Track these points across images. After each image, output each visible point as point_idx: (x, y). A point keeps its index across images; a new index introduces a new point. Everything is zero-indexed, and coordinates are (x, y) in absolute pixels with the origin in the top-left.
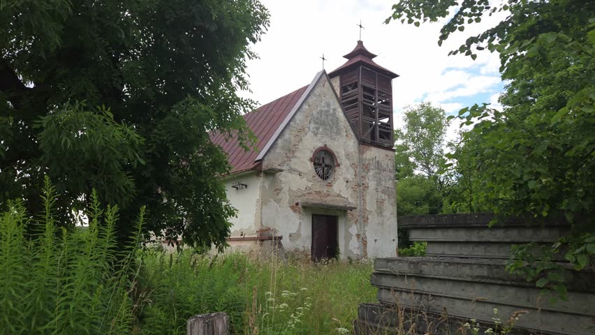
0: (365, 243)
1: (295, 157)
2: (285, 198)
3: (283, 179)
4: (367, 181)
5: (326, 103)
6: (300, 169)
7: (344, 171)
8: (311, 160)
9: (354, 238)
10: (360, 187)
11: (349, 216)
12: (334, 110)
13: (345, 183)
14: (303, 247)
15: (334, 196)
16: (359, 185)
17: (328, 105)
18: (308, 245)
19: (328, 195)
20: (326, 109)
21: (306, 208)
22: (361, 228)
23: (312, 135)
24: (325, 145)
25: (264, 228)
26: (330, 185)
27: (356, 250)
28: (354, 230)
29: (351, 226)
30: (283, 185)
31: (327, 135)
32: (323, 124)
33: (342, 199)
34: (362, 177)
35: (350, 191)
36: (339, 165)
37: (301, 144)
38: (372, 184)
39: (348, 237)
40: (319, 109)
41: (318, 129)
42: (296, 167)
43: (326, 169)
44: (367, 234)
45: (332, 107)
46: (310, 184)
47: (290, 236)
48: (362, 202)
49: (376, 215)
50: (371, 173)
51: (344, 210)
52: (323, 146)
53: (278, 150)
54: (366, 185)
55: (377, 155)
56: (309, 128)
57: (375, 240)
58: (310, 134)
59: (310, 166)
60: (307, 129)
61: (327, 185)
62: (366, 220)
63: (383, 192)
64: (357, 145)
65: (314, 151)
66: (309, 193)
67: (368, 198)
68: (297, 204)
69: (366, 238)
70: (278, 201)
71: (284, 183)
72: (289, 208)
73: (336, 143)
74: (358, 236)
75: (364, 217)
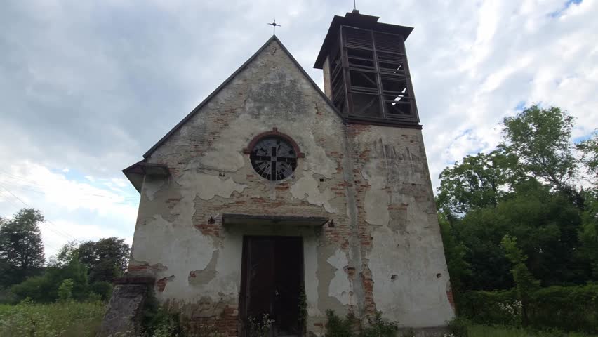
0: (367, 284)
1: (214, 149)
2: (187, 212)
3: (185, 183)
4: (365, 176)
5: (279, 74)
6: (221, 167)
7: (312, 164)
8: (245, 152)
9: (342, 276)
10: (351, 188)
11: (329, 236)
12: (293, 82)
13: (316, 183)
14: (221, 294)
15: (293, 205)
16: (347, 184)
17: (282, 76)
18: (233, 291)
19: (280, 204)
20: (277, 81)
21: (232, 225)
22: (355, 256)
23: (249, 117)
24: (275, 129)
25: (136, 264)
26: (285, 187)
27: (347, 296)
28: (339, 259)
29: (333, 254)
30: (183, 193)
31: (278, 114)
32: (271, 101)
33: (311, 208)
34: (355, 171)
35: (328, 194)
36: (302, 156)
37: (225, 131)
38: (376, 182)
39: (327, 273)
40: (264, 83)
41: (259, 108)
42: (213, 164)
43: (278, 164)
44: (370, 266)
45: (289, 78)
46: (240, 189)
47: (193, 275)
48: (357, 210)
49: (390, 231)
50: (373, 164)
51: (316, 226)
52: (270, 129)
53: (180, 143)
54: (364, 183)
55: (384, 136)
56: (243, 108)
57: (393, 277)
58: (243, 117)
59: (244, 162)
60: (239, 110)
61: (277, 188)
62: (366, 242)
63: (401, 192)
64: (341, 125)
65: (251, 138)
66: (237, 203)
67: (368, 205)
68: (212, 221)
69: (369, 272)
70: (171, 218)
71: (187, 189)
72: (194, 229)
73: (296, 124)
74: (350, 270)
75: (362, 236)
